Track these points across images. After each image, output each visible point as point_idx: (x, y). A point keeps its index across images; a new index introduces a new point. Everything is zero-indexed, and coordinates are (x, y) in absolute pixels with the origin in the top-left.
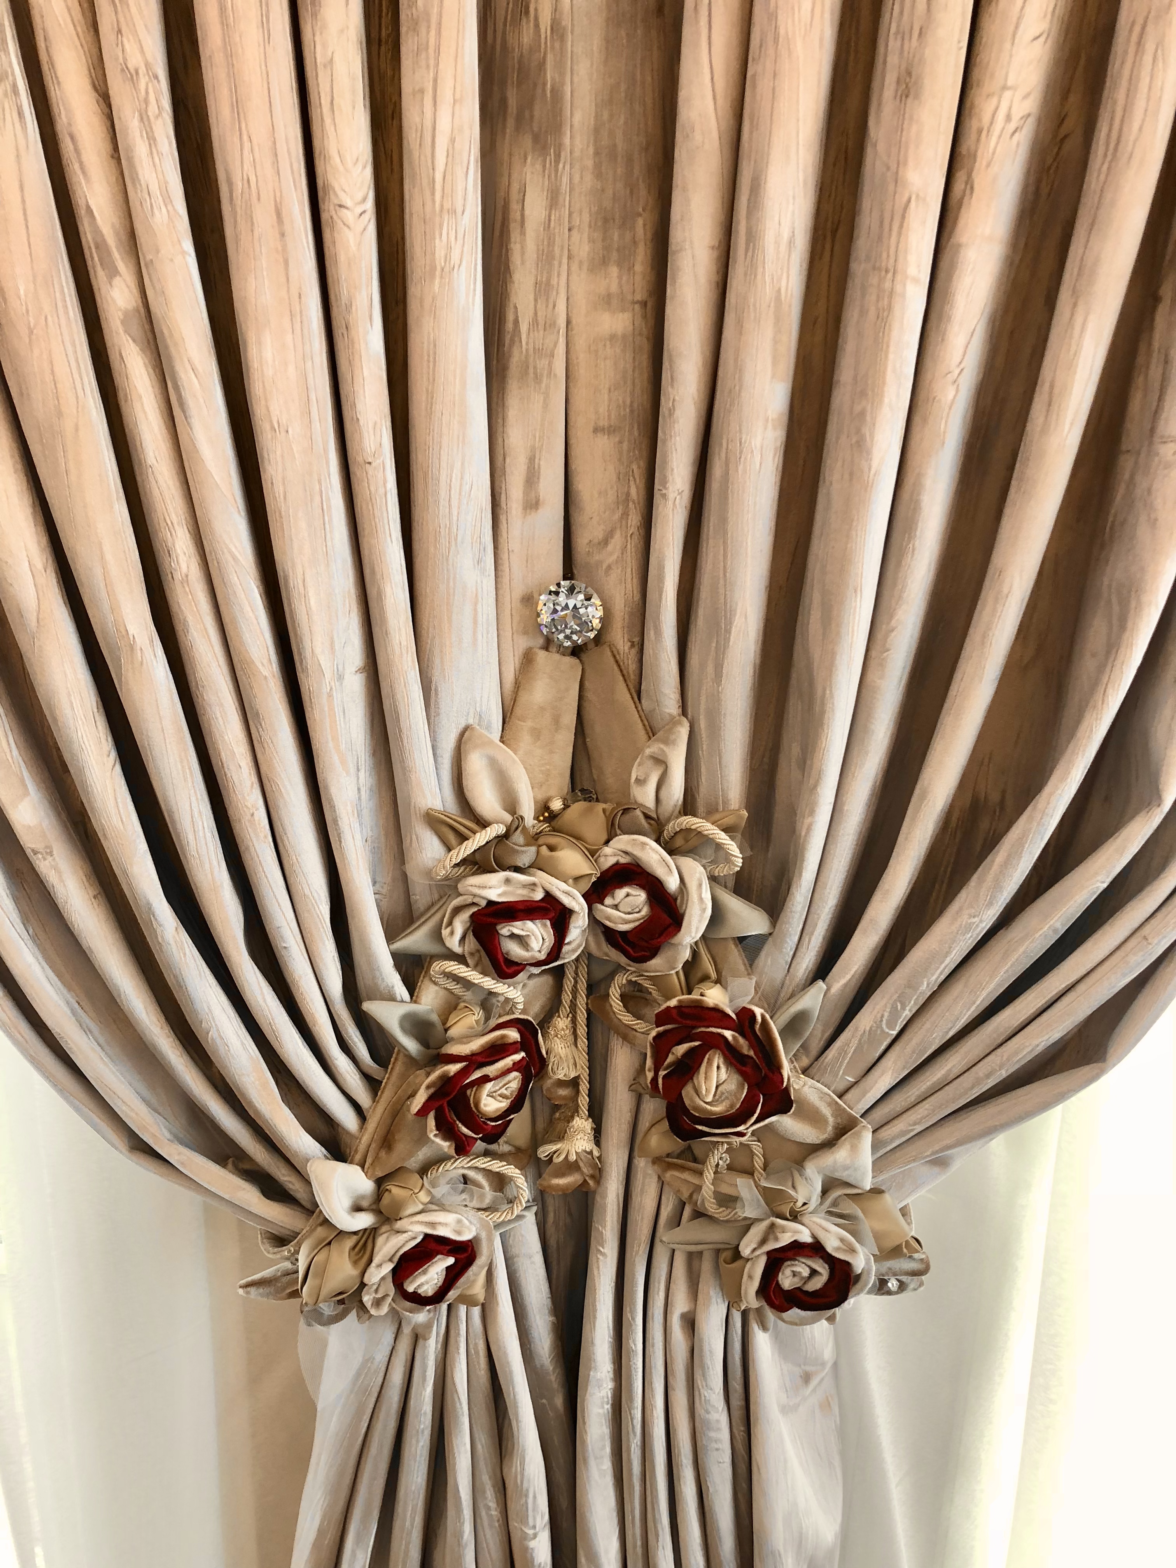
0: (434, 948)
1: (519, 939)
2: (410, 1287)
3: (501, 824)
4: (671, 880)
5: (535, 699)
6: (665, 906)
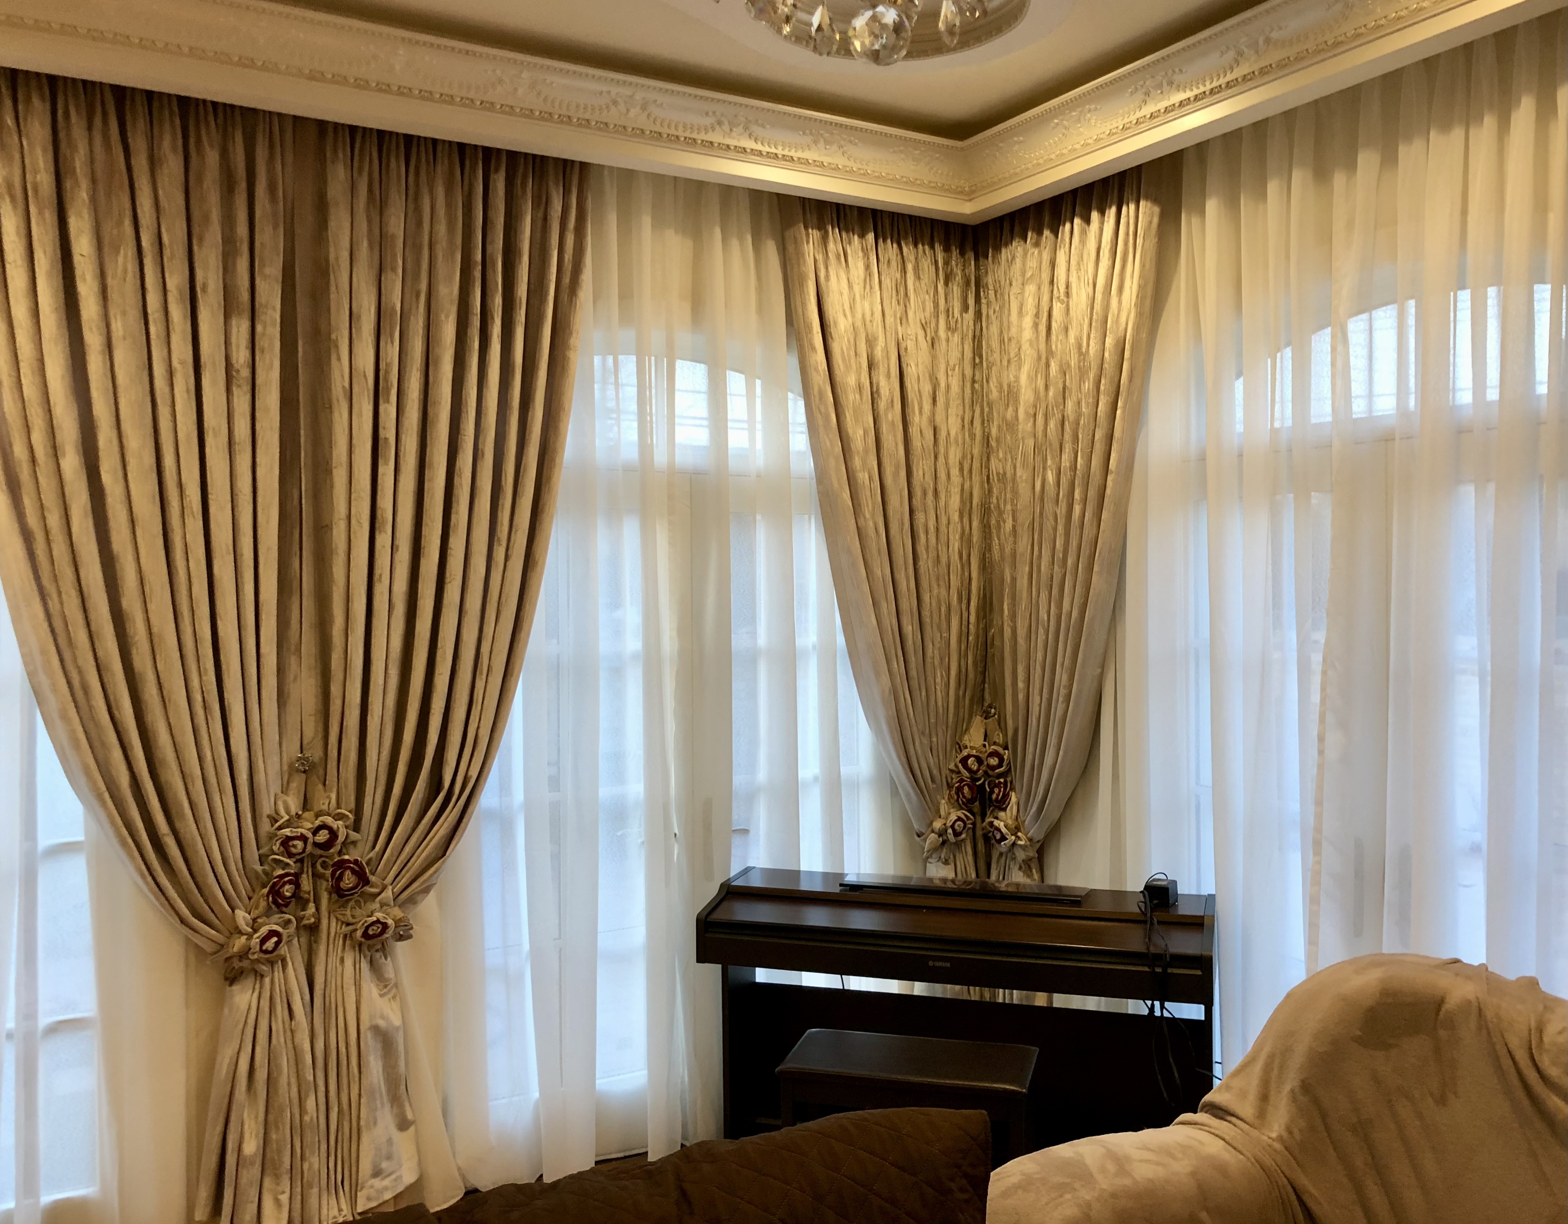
0: (270, 853)
1: (294, 846)
2: (264, 948)
3: (286, 817)
4: (335, 827)
5: (294, 785)
6: (333, 834)
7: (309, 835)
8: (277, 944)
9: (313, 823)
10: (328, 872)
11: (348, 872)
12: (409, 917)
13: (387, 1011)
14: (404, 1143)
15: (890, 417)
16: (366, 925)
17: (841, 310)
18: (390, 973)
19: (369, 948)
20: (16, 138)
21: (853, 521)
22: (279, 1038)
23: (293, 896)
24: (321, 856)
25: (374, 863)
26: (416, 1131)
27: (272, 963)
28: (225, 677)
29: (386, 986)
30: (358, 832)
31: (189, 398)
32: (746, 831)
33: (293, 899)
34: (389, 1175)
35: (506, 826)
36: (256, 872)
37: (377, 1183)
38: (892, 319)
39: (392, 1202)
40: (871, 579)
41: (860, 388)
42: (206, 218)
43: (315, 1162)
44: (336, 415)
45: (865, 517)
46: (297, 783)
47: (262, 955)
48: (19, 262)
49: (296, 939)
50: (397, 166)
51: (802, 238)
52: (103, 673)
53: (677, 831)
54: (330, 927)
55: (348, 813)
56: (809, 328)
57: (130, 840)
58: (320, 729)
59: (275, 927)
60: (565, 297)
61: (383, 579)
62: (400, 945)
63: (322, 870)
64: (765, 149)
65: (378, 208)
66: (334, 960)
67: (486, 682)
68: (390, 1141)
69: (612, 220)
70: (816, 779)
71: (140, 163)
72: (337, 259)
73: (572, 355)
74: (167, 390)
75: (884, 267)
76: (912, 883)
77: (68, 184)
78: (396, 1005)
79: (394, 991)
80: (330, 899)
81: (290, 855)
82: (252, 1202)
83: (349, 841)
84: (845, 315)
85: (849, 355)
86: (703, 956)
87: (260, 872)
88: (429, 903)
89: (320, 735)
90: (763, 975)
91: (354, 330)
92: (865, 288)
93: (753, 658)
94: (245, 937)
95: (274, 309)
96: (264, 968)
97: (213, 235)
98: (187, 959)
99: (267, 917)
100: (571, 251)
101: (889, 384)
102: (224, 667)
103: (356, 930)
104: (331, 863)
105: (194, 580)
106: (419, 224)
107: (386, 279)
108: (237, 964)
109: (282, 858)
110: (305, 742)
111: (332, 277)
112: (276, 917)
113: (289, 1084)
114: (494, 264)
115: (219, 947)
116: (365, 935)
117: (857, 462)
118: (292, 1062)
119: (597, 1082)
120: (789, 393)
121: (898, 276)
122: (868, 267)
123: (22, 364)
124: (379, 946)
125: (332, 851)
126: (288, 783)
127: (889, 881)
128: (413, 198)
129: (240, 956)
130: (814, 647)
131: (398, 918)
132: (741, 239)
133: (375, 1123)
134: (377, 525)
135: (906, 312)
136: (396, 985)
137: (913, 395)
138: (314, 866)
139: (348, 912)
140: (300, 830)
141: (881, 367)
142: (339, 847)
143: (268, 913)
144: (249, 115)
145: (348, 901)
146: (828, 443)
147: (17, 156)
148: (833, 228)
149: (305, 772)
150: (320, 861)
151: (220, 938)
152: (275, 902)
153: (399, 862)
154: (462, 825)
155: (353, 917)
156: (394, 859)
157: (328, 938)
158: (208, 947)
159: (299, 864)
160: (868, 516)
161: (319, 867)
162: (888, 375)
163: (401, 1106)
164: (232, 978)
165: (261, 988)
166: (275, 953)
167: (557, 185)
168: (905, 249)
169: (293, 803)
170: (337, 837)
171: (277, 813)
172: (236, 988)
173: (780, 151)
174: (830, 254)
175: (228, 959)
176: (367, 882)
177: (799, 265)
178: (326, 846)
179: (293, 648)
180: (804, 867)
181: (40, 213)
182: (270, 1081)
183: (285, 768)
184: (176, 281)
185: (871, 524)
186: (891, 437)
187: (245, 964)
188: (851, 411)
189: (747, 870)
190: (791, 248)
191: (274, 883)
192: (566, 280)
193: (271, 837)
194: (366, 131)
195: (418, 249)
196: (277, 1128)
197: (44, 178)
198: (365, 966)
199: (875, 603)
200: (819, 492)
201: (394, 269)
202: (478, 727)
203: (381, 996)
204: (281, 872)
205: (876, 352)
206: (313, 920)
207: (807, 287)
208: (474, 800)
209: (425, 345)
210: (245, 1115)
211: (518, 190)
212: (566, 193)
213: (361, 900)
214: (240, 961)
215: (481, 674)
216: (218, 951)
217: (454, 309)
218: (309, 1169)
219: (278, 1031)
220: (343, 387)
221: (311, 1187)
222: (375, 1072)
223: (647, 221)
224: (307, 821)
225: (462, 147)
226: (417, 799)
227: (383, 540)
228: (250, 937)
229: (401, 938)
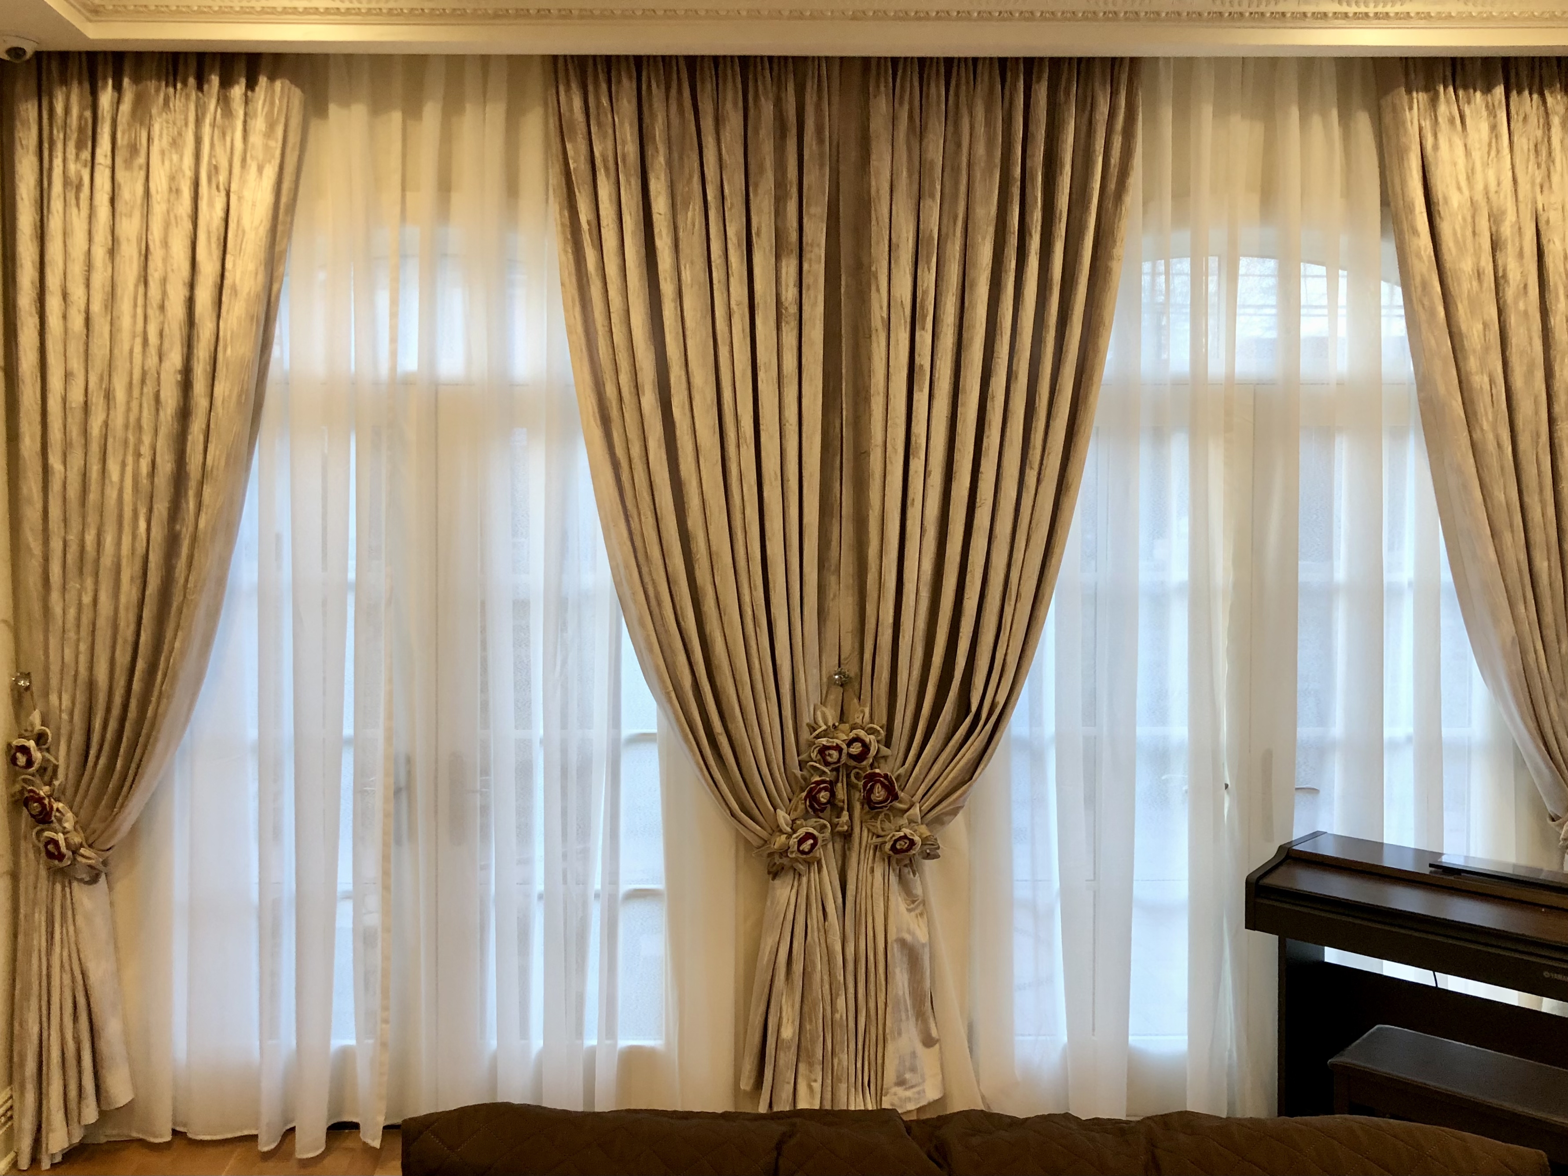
0: (809, 759)
1: (830, 755)
2: (801, 848)
3: (824, 727)
4: (867, 740)
5: (832, 697)
6: (866, 747)
7: (844, 746)
8: (813, 846)
9: (847, 735)
10: (861, 784)
11: (878, 785)
12: (936, 836)
13: (914, 926)
14: (928, 1059)
15: (1521, 306)
16: (894, 838)
17: (1454, 182)
18: (918, 891)
19: (898, 862)
20: (610, 116)
21: (1466, 433)
22: (813, 935)
23: (829, 802)
24: (855, 768)
25: (903, 780)
26: (941, 1048)
27: (809, 864)
28: (772, 593)
29: (913, 902)
30: (889, 748)
31: (744, 337)
32: (1314, 791)
33: (829, 806)
34: (912, 1087)
35: (1037, 757)
36: (796, 777)
37: (900, 1092)
38: (1528, 186)
39: (915, 1112)
40: (1489, 505)
41: (1479, 275)
42: (761, 169)
43: (844, 1059)
44: (874, 345)
45: (1482, 430)
46: (836, 694)
47: (800, 855)
48: (611, 226)
49: (831, 843)
50: (937, 91)
51: (1403, 106)
52: (671, 585)
53: (1228, 783)
54: (862, 837)
55: (879, 728)
56: (1410, 208)
57: (690, 736)
58: (857, 645)
59: (811, 830)
60: (1110, 205)
61: (916, 503)
62: (928, 862)
63: (855, 781)
64: (1352, 9)
65: (918, 136)
66: (865, 867)
67: (1015, 610)
68: (914, 1055)
69: (1167, 114)
70: (1409, 739)
71: (708, 124)
72: (878, 191)
73: (1115, 265)
74: (727, 329)
75: (1516, 125)
76: (1541, 878)
77: (650, 152)
78: (923, 922)
79: (921, 908)
80: (862, 808)
81: (827, 764)
82: (788, 1083)
83: (879, 755)
84: (1459, 189)
85: (1463, 235)
86: (1254, 920)
87: (799, 776)
88: (957, 825)
89: (856, 653)
90: (1332, 955)
91: (892, 262)
92: (1489, 153)
93: (1328, 593)
94: (785, 836)
95: (819, 245)
96: (801, 867)
97: (766, 184)
98: (737, 851)
99: (805, 820)
100: (1118, 154)
101: (1522, 265)
102: (771, 585)
103: (885, 842)
104: (864, 775)
105: (747, 504)
106: (959, 145)
107: (924, 206)
108: (777, 860)
109: (817, 765)
110: (842, 657)
111: (873, 212)
112: (813, 821)
113: (822, 980)
114: (1033, 179)
115: (762, 842)
116: (893, 848)
117: (1472, 364)
118: (825, 959)
119: (1130, 1038)
120: (1383, 283)
121: (1539, 133)
122: (1494, 128)
123: (612, 315)
124: (908, 862)
125: (864, 763)
126: (826, 696)
127: (1508, 871)
128: (952, 118)
129: (781, 853)
130: (1410, 584)
131: (924, 836)
132: (1325, 116)
133: (900, 1034)
134: (911, 451)
135: (1549, 176)
136: (924, 902)
137: (1557, 277)
138: (848, 776)
139: (878, 824)
140: (835, 740)
141: (1509, 246)
142: (871, 760)
143: (806, 816)
144: (800, 62)
145: (878, 814)
146: (1433, 342)
147: (610, 131)
148: (1445, 87)
149: (842, 685)
150: (854, 771)
151: (764, 834)
152: (811, 806)
153: (927, 780)
154: (989, 751)
155: (883, 830)
156: (922, 777)
157: (860, 847)
158: (756, 842)
159: (835, 773)
160: (1486, 426)
161: (853, 778)
162: (1521, 255)
163: (925, 1022)
164: (775, 873)
165: (799, 885)
166: (811, 855)
167: (1104, 84)
168: (1550, 100)
169: (831, 715)
170: (869, 750)
171: (816, 723)
172: (777, 882)
173: (1371, 10)
174: (1440, 119)
175: (771, 855)
176: (896, 797)
177: (1398, 135)
178: (860, 758)
179: (833, 568)
180: (1389, 838)
181: (628, 182)
182: (806, 974)
183: (825, 680)
184: (735, 229)
185: (1490, 436)
186: (1522, 331)
187: (785, 861)
188: (1466, 302)
189: (1315, 835)
190: (1388, 118)
191: (811, 788)
192: (1112, 186)
193: (811, 744)
194: (907, 60)
195: (956, 170)
196: (811, 1021)
197: (631, 149)
198: (893, 879)
199: (1494, 534)
200: (1419, 401)
201: (932, 196)
202: (1006, 655)
203: (909, 910)
204: (818, 779)
205: (1502, 229)
206: (846, 828)
207: (1408, 160)
208: (1001, 727)
209: (962, 266)
210: (784, 1000)
211: (1062, 96)
212: (1114, 94)
213: (890, 814)
214: (781, 858)
215: (1010, 599)
216: (763, 845)
217: (991, 230)
218: (839, 1064)
219: (812, 927)
220: (882, 317)
221: (840, 1081)
222: (900, 984)
223: (1207, 111)
224: (843, 732)
225: (1003, 62)
226: (944, 720)
227: (917, 465)
228: (789, 836)
229: (928, 856)
